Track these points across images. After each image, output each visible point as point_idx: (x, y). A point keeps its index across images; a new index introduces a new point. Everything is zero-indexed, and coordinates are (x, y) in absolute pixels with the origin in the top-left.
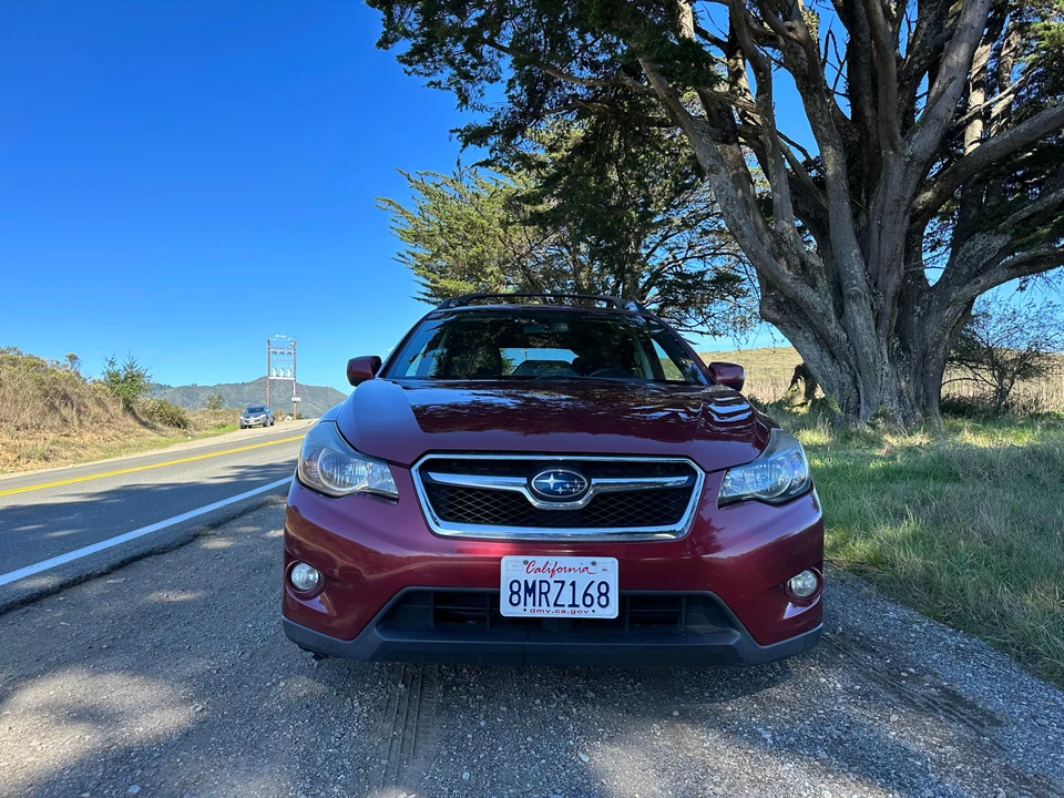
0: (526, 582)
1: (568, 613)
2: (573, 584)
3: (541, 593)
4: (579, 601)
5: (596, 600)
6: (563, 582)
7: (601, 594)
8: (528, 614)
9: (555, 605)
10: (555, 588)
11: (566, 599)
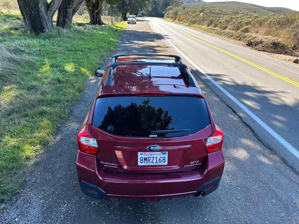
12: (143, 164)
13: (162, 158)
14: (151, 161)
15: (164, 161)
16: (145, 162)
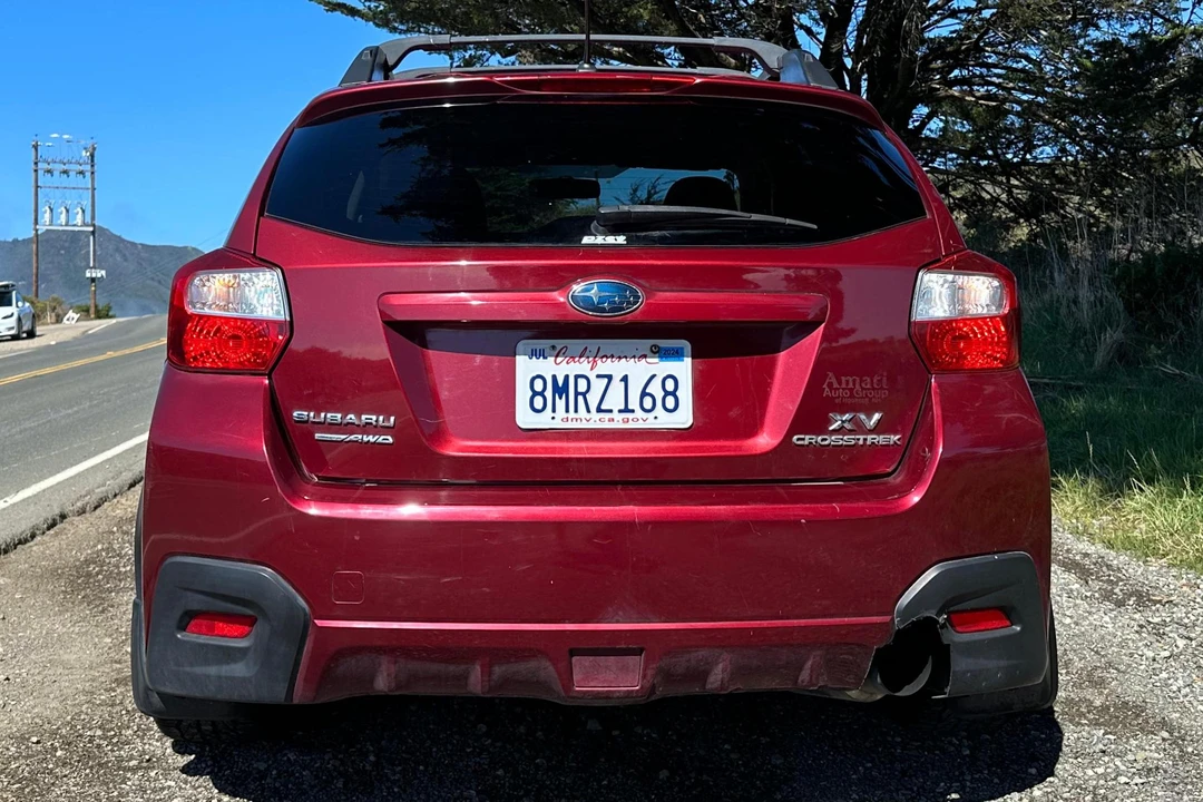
12: (543, 421)
13: (657, 383)
14: (593, 399)
15: (670, 402)
16: (561, 404)
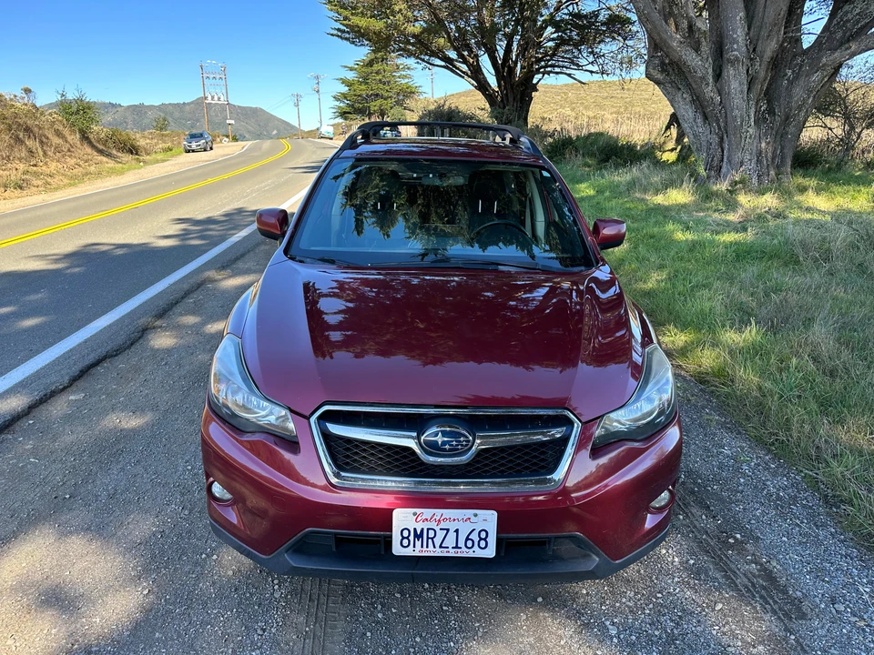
0: (415, 529)
1: (452, 553)
2: (457, 531)
3: (428, 538)
4: (461, 543)
5: (476, 544)
6: (448, 530)
7: (481, 539)
8: (417, 553)
9: (441, 547)
10: (441, 535)
11: (450, 541)
